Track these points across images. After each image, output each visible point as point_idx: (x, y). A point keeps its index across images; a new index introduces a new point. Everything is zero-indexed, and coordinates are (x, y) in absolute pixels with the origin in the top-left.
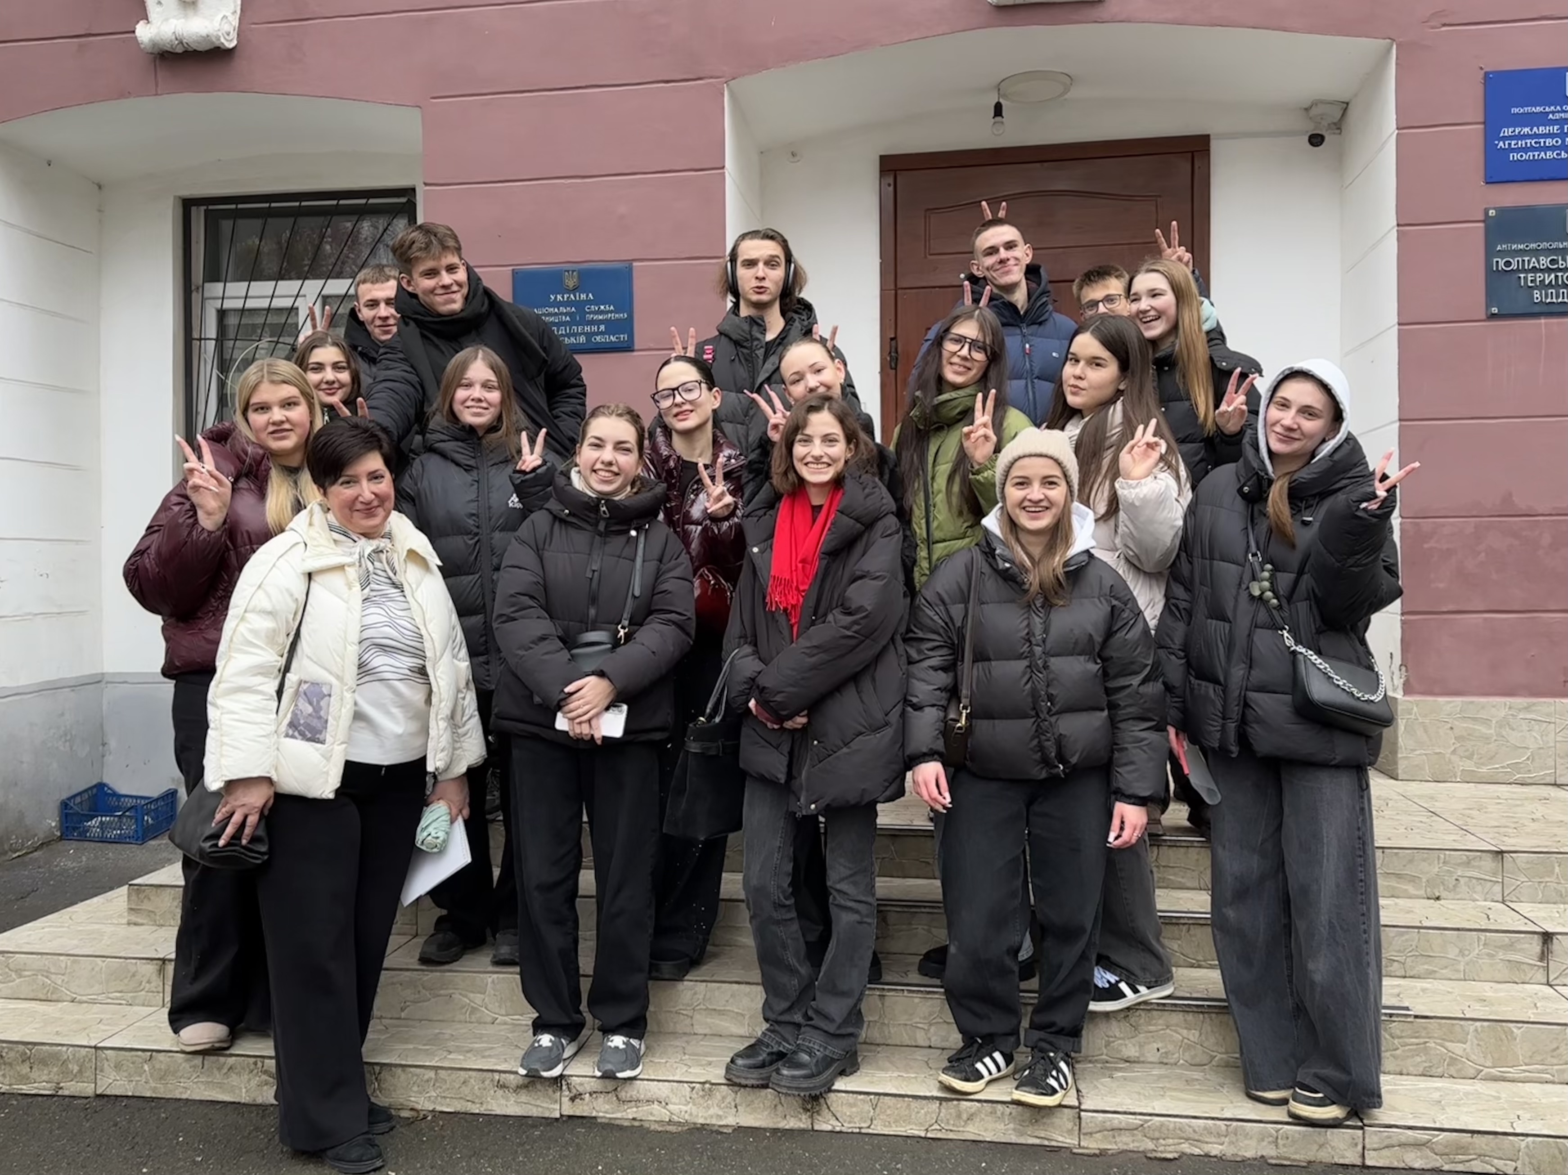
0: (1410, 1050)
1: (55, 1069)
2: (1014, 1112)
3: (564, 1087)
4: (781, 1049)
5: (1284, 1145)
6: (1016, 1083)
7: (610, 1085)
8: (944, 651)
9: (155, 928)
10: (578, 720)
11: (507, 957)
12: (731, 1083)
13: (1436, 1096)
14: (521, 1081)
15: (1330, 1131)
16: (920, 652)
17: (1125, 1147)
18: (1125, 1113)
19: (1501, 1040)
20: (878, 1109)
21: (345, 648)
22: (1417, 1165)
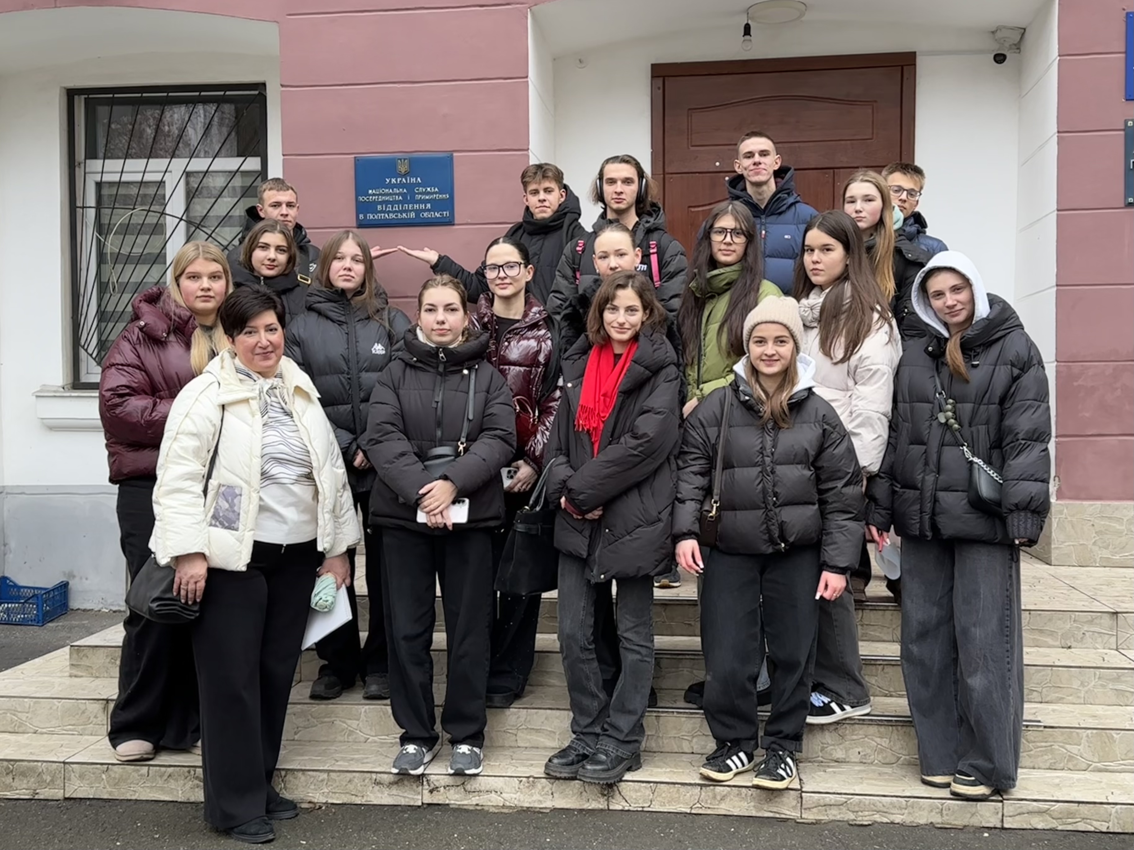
0: (1041, 751)
1: (33, 780)
2: (754, 794)
3: (425, 783)
4: (585, 752)
5: (947, 815)
6: (755, 773)
7: (459, 780)
8: (702, 461)
9: (92, 679)
10: (431, 513)
11: (376, 693)
12: (549, 776)
13: (1057, 781)
14: (391, 778)
15: (979, 804)
16: (685, 462)
17: (834, 818)
18: (834, 793)
19: (1105, 743)
20: (656, 793)
21: (251, 460)
22: (1039, 827)
